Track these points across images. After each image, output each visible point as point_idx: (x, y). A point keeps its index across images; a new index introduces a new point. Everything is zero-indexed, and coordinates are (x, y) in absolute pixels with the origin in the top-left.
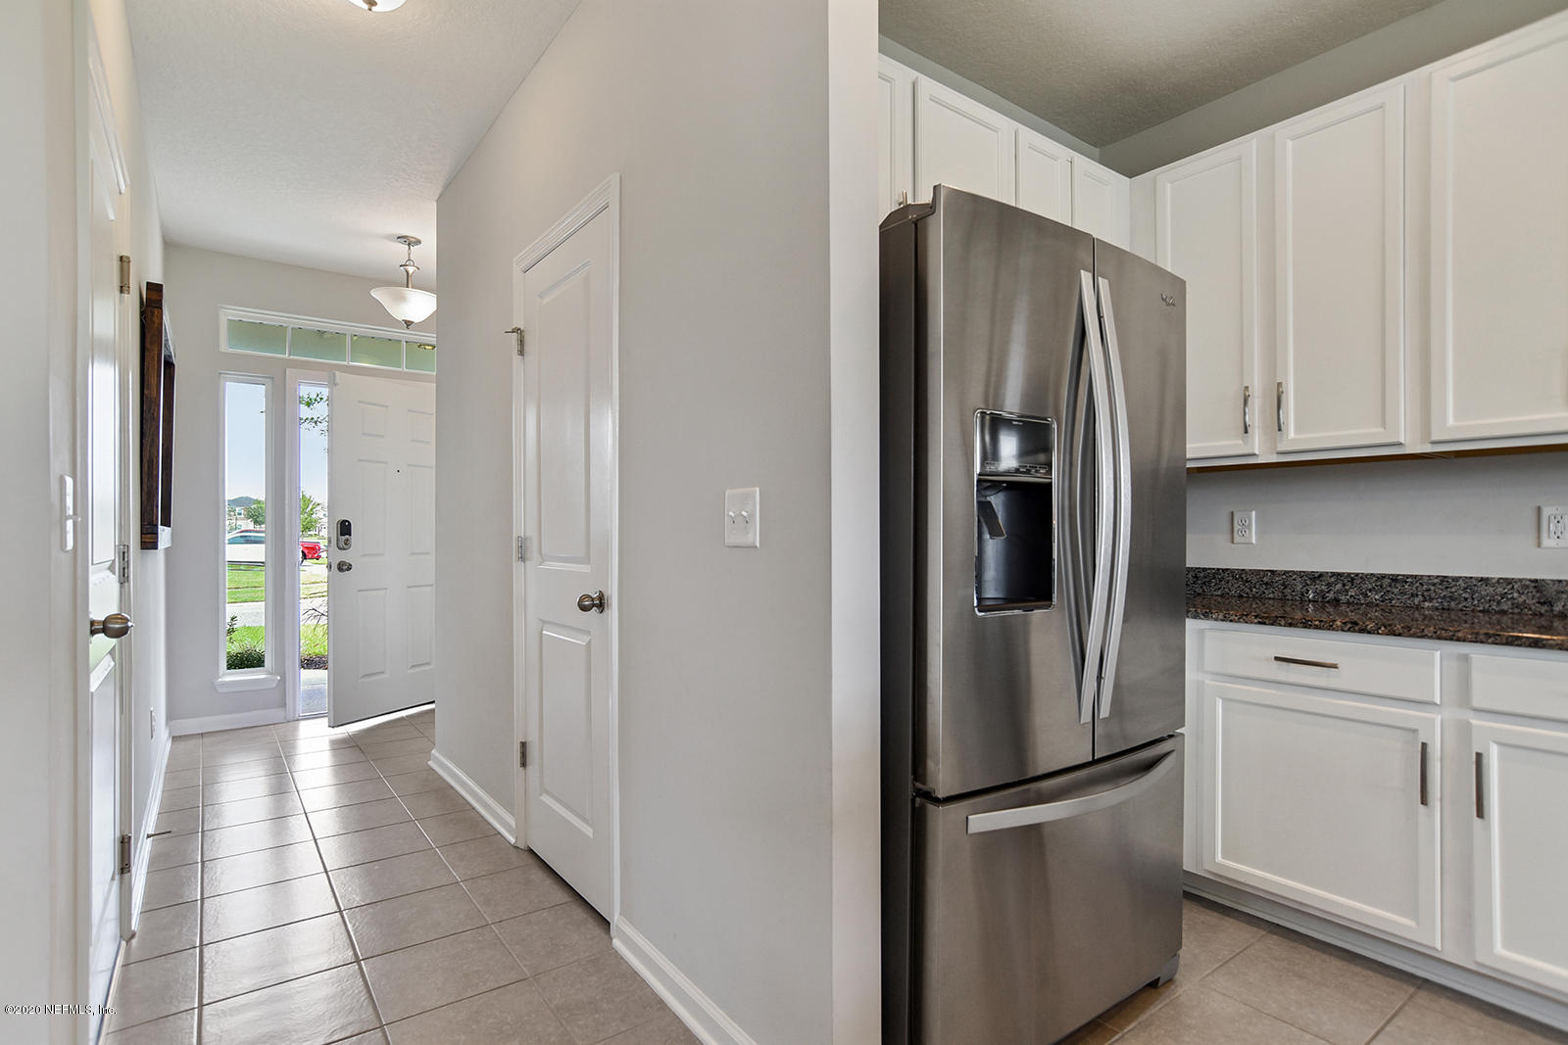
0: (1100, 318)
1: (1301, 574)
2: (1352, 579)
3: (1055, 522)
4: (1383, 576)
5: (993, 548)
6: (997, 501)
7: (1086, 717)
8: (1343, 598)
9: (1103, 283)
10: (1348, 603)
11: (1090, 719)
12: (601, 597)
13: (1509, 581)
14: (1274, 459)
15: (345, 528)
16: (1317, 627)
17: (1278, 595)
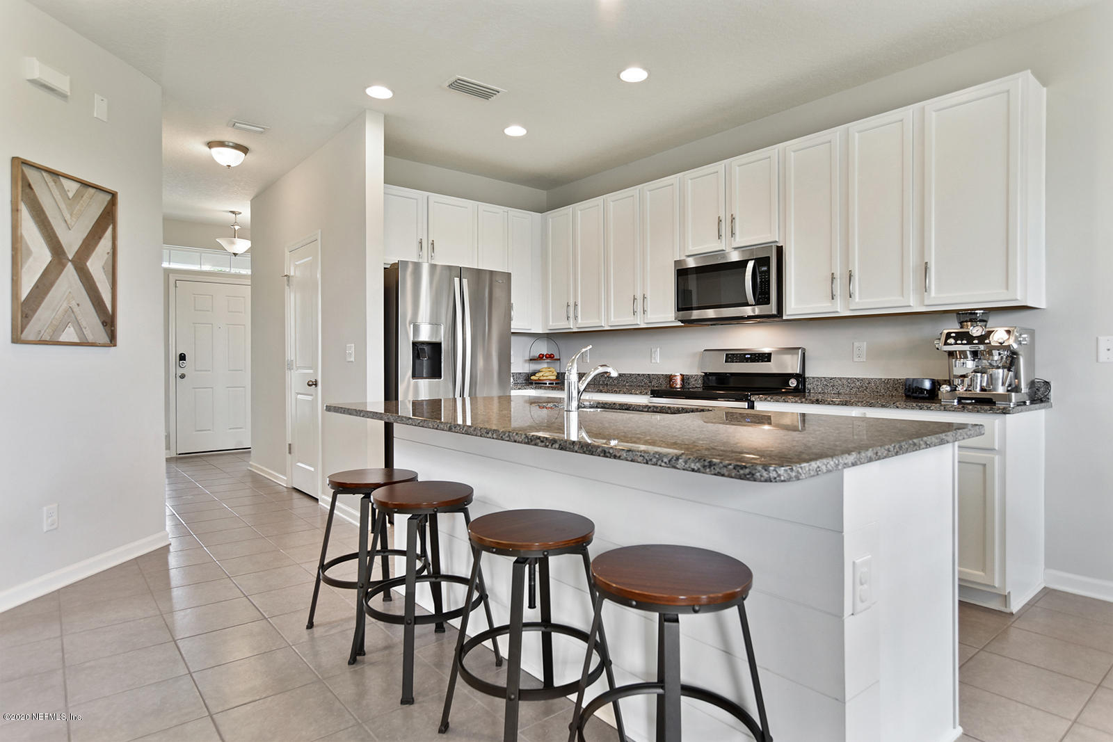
3: (443, 354)
9: (465, 281)
12: (316, 381)
15: (182, 357)
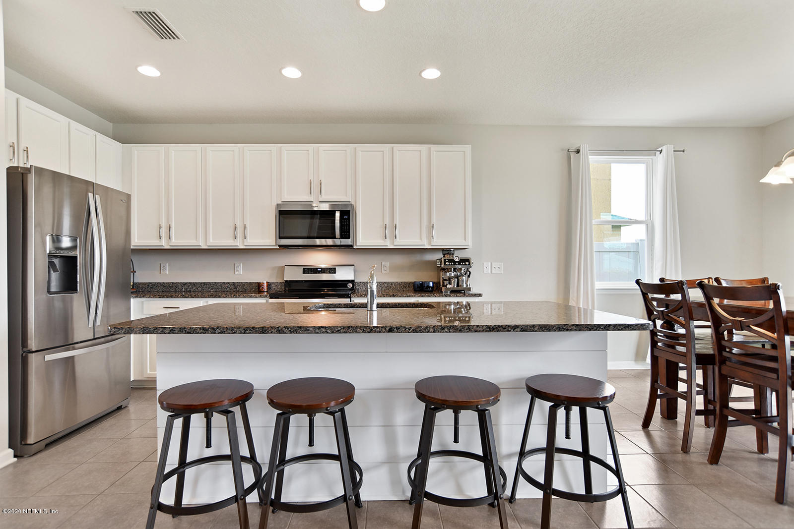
0: (96, 207)
1: (181, 283)
2: (194, 284)
3: (78, 268)
4: (202, 283)
5: (55, 276)
6: (56, 261)
7: (91, 325)
8: (192, 290)
9: (97, 197)
10: (193, 291)
11: (92, 326)
13: (228, 283)
14: (169, 248)
16: (174, 297)
17: (174, 290)
